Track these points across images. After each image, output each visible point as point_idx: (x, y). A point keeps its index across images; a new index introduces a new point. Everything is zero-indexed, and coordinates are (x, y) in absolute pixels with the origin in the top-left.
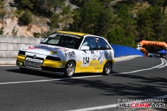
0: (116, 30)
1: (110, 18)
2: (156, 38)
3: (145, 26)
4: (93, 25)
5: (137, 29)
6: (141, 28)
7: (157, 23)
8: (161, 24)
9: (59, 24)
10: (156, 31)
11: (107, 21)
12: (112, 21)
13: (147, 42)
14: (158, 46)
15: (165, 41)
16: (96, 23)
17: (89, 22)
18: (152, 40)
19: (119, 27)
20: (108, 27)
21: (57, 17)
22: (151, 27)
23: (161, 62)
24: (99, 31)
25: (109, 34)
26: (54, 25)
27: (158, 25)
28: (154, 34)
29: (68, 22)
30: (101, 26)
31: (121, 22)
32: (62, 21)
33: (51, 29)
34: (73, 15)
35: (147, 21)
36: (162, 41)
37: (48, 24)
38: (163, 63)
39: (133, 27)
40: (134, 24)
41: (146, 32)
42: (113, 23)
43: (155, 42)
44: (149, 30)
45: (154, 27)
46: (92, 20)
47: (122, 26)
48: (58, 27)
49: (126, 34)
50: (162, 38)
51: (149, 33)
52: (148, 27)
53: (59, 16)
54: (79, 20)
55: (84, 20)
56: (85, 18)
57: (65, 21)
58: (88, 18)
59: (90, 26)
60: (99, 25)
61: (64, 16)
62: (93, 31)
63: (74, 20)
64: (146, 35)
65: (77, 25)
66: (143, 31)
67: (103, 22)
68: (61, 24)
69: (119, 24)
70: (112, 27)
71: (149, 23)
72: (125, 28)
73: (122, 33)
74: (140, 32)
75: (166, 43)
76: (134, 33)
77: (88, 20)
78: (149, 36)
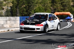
0: (39, 7)
1: (34, 1)
2: (64, 10)
3: (56, 3)
4: (24, 6)
5: (51, 6)
6: (54, 5)
9: (3, 7)
10: (63, 6)
11: (33, 3)
12: (36, 2)
14: (65, 15)
16: (26, 5)
18: (61, 12)
19: (40, 6)
20: (34, 6)
22: (60, 4)
23: (68, 24)
24: (29, 9)
25: (35, 10)
27: (64, 2)
28: (62, 8)
31: (41, 2)
34: (11, 1)
35: (57, 0)
38: (69, 25)
39: (49, 5)
40: (49, 3)
41: (57, 7)
42: (36, 3)
43: (63, 13)
44: (59, 6)
45: (62, 4)
46: (23, 3)
47: (42, 5)
48: (3, 9)
49: (45, 9)
50: (67, 10)
51: (59, 7)
52: (58, 4)
53: (3, 2)
54: (15, 4)
55: (19, 3)
56: (19, 2)
57: (7, 5)
58: (21, 2)
59: (23, 7)
60: (28, 6)
61: (6, 2)
62: (25, 10)
63: (12, 4)
64: (57, 9)
65: (14, 7)
66: (55, 7)
67: (31, 4)
68: (5, 7)
69: (40, 4)
70: (36, 6)
71: (58, 2)
72: (44, 6)
73: (43, 9)
74: (53, 7)
75: (70, 12)
76: (50, 8)
77: (21, 3)
78: (59, 9)
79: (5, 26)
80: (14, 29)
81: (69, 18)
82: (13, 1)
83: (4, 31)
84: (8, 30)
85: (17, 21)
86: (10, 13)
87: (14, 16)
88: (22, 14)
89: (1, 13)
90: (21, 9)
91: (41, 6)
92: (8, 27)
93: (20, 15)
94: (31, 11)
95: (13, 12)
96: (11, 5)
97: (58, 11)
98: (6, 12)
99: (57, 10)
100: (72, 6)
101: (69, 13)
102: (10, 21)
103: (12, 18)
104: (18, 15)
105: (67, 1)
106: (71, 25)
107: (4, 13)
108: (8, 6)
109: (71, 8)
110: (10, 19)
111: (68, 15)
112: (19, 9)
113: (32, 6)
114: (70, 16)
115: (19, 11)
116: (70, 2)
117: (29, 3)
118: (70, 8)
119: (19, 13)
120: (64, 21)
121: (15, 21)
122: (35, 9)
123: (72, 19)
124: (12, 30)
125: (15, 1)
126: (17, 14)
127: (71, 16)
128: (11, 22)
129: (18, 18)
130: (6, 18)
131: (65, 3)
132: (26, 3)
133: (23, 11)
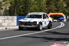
0: (35, 8)
1: (31, 2)
3: (50, 4)
4: (21, 6)
5: (46, 7)
8: (59, 3)
9: (2, 7)
10: (57, 7)
11: (29, 3)
12: (32, 3)
14: (59, 15)
16: (23, 5)
18: (55, 12)
22: (54, 5)
23: (61, 24)
24: (25, 9)
25: (31, 11)
27: (57, 4)
28: (56, 9)
30: (26, 7)
31: (37, 3)
32: (4, 5)
34: (10, 2)
35: (51, 2)
38: (62, 24)
40: (44, 4)
41: (51, 8)
42: (33, 4)
43: (57, 13)
44: (53, 7)
46: (21, 4)
49: (41, 10)
50: (61, 11)
52: (52, 5)
53: (2, 2)
54: (13, 4)
55: (16, 4)
56: (17, 2)
58: (19, 3)
60: (25, 6)
61: (5, 3)
64: (52, 10)
65: (12, 7)
66: (50, 8)
67: (27, 4)
68: (4, 7)
69: (36, 5)
70: (32, 7)
71: (53, 3)
72: (40, 7)
73: (38, 9)
74: (48, 8)
75: (63, 13)
76: (45, 9)
79: (3, 24)
80: (11, 28)
81: (62, 18)
83: (2, 29)
84: (6, 28)
85: (14, 20)
86: (8, 13)
88: (19, 13)
90: (18, 10)
91: (37, 7)
92: (6, 25)
93: (17, 15)
94: (28, 11)
95: (11, 12)
96: (9, 5)
97: (52, 12)
98: (5, 12)
100: (65, 7)
102: (8, 20)
103: (10, 17)
104: (15, 14)
105: (61, 3)
106: (64, 25)
107: (2, 12)
108: (6, 6)
109: (64, 9)
110: (8, 18)
111: (61, 16)
113: (29, 7)
115: (16, 11)
116: (63, 3)
117: (26, 4)
120: (57, 21)
121: (12, 20)
122: (31, 9)
123: (65, 19)
124: (9, 28)
125: (13, 2)
127: (64, 16)
129: (15, 18)
130: (5, 17)
131: (59, 5)
133: (20, 11)
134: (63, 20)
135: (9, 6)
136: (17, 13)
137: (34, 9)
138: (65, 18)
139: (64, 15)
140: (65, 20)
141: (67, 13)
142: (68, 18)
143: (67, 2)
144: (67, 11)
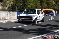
1: (28, 1)
2: (49, 8)
3: (43, 3)
7: (48, 1)
8: (50, 2)
9: (7, 5)
11: (27, 2)
12: (29, 2)
13: (45, 10)
15: (52, 9)
16: (22, 3)
17: (20, 3)
18: (47, 9)
19: (32, 4)
21: (6, 2)
22: (46, 3)
24: (24, 6)
25: (28, 7)
26: (4, 5)
27: (49, 2)
28: (47, 6)
29: (11, 4)
32: (8, 3)
33: (3, 7)
34: (12, 1)
35: (44, 1)
36: (51, 9)
37: (2, 5)
39: (38, 4)
42: (30, 3)
46: (20, 2)
47: (34, 4)
48: (6, 6)
49: (36, 7)
50: (51, 7)
51: (45, 6)
52: (44, 4)
53: (6, 1)
54: (15, 3)
55: (17, 2)
57: (9, 3)
59: (20, 5)
60: (24, 4)
61: (9, 1)
62: (21, 7)
63: (13, 2)
65: (14, 5)
66: (43, 5)
67: (26, 3)
69: (32, 3)
70: (29, 5)
71: (45, 2)
74: (41, 6)
76: (39, 6)
77: (19, 2)
78: (45, 7)
79: (6, 18)
80: (12, 21)
82: (14, 1)
83: (6, 22)
84: (9, 21)
85: (15, 15)
86: (11, 9)
87: (14, 11)
89: (5, 9)
92: (9, 19)
93: (18, 11)
94: (26, 8)
95: (13, 8)
98: (9, 8)
99: (44, 7)
101: (52, 10)
105: (51, 1)
106: (53, 18)
107: (7, 9)
110: (10, 13)
111: (51, 12)
112: (17, 6)
113: (27, 5)
114: (53, 12)
115: (17, 7)
116: (53, 2)
118: (53, 7)
119: (17, 9)
124: (11, 21)
125: (15, 1)
126: (16, 10)
128: (10, 15)
129: (16, 13)
132: (22, 2)
133: (20, 8)
134: (53, 14)
135: (12, 4)
136: (18, 9)
137: (31, 6)
138: (54, 13)
139: (53, 11)
140: (54, 15)
141: (56, 9)
142: (56, 13)
143: (56, 1)
144: (56, 8)
